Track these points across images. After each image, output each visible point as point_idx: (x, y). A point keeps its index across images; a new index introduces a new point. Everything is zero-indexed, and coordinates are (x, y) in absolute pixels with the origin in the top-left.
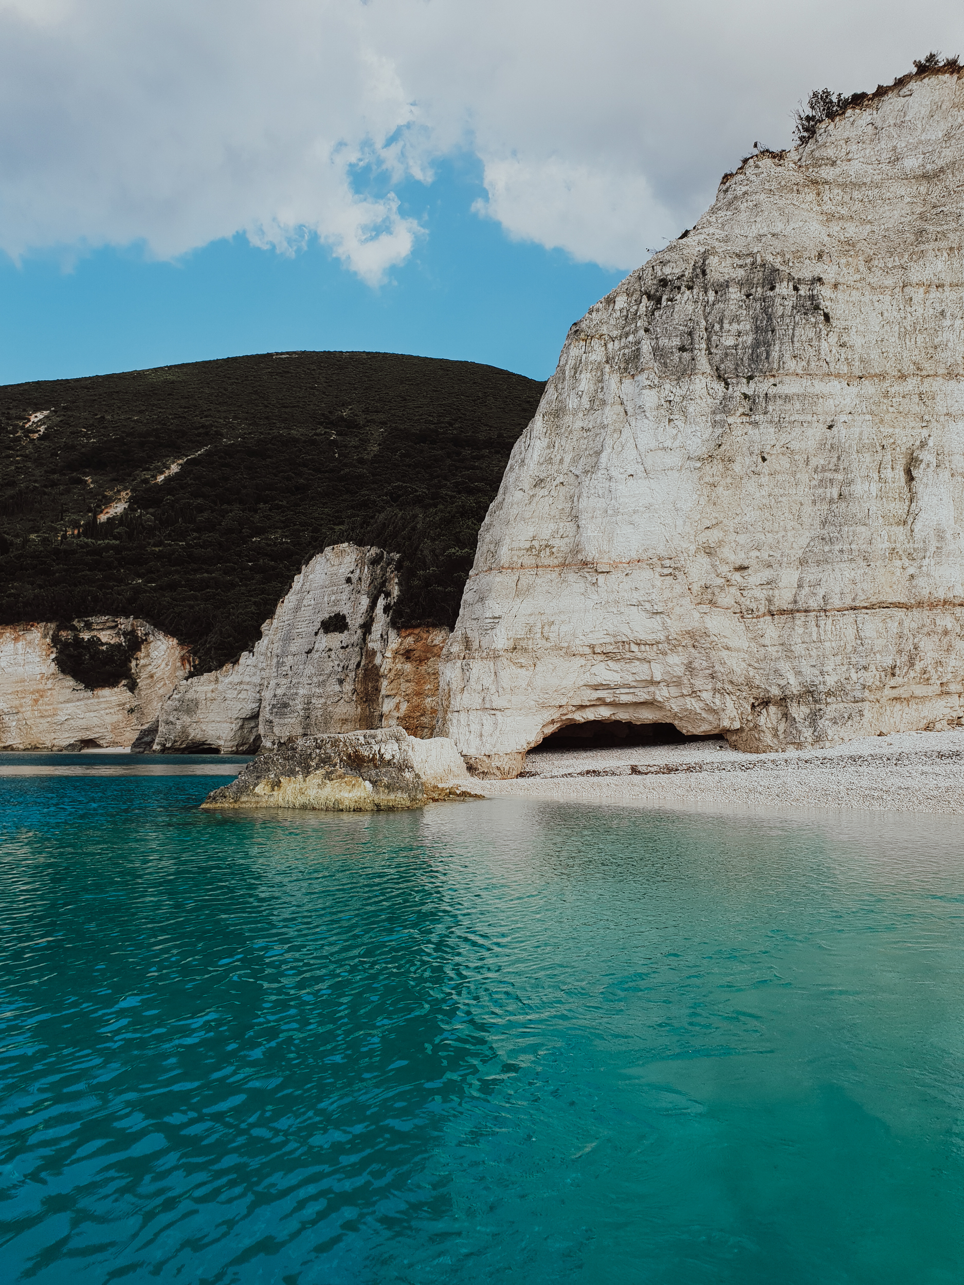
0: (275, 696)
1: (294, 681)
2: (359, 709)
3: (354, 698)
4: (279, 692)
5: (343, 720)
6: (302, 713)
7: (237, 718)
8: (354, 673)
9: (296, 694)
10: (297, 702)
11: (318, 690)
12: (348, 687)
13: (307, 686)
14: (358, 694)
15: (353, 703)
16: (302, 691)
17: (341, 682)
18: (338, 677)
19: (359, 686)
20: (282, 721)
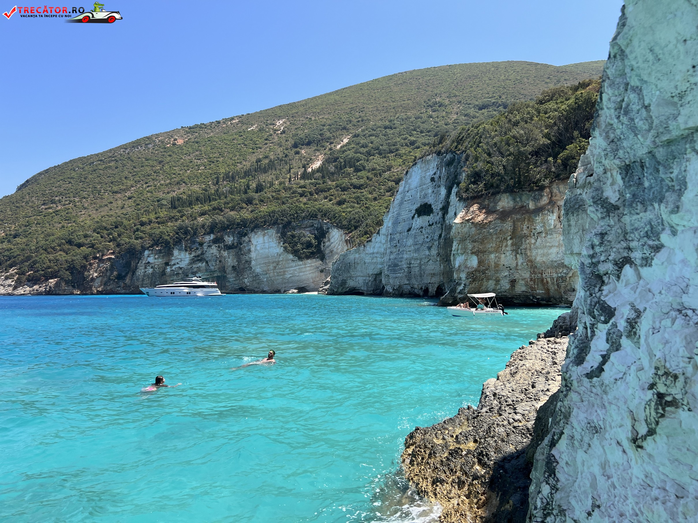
0: (390, 259)
1: (401, 250)
2: (442, 267)
3: (438, 260)
4: (392, 257)
5: (431, 274)
6: (406, 270)
7: (372, 274)
8: (437, 242)
9: (402, 258)
10: (403, 263)
11: (415, 255)
12: (434, 252)
13: (408, 253)
14: (441, 256)
15: (438, 262)
16: (405, 256)
17: (429, 248)
18: (427, 245)
19: (441, 251)
20: (395, 275)
